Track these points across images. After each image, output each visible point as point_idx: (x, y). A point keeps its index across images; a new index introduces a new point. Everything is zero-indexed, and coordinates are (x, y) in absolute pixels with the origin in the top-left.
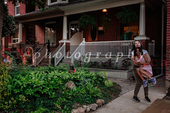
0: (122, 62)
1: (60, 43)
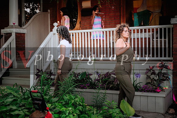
1: (4, 34)
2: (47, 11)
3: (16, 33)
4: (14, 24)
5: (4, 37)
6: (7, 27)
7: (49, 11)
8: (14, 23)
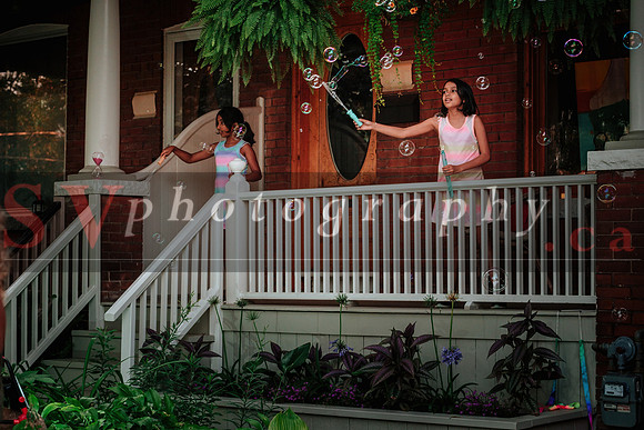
0: (493, 350)
1: (62, 200)
2: (253, 104)
3: (102, 195)
4: (98, 162)
5: (62, 210)
6: (77, 173)
7: (261, 101)
8: (98, 157)
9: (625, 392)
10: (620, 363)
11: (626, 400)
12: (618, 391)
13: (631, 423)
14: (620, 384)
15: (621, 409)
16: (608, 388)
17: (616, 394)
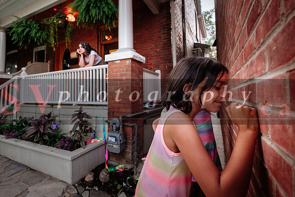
9: (116, 140)
10: (114, 128)
11: (116, 143)
12: (113, 140)
13: (118, 152)
14: (114, 137)
15: (114, 146)
16: (110, 138)
17: (112, 141)
